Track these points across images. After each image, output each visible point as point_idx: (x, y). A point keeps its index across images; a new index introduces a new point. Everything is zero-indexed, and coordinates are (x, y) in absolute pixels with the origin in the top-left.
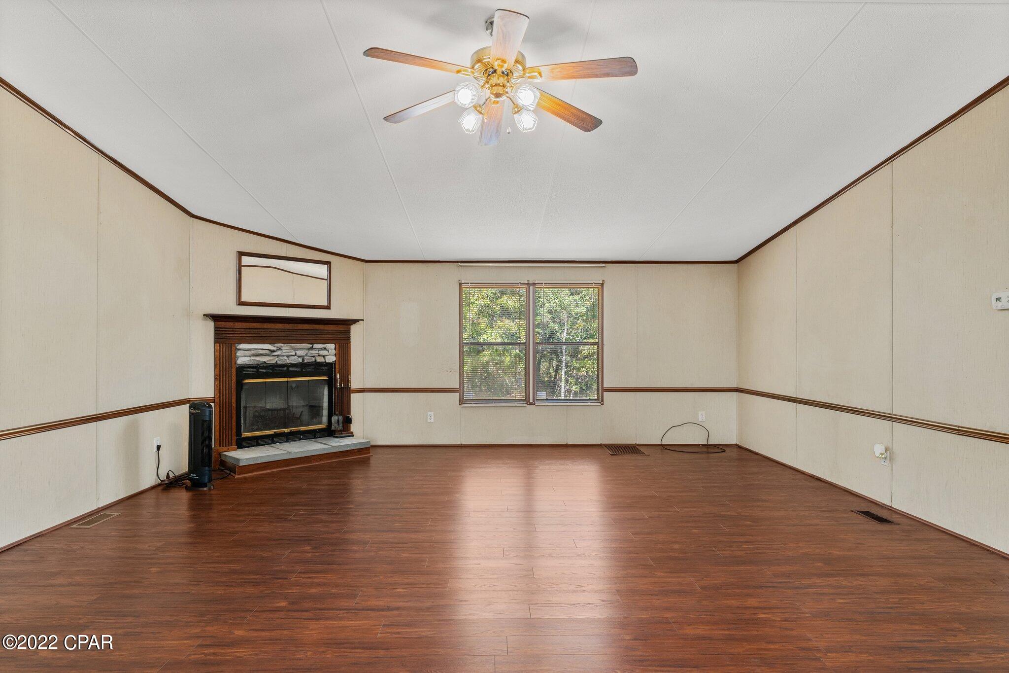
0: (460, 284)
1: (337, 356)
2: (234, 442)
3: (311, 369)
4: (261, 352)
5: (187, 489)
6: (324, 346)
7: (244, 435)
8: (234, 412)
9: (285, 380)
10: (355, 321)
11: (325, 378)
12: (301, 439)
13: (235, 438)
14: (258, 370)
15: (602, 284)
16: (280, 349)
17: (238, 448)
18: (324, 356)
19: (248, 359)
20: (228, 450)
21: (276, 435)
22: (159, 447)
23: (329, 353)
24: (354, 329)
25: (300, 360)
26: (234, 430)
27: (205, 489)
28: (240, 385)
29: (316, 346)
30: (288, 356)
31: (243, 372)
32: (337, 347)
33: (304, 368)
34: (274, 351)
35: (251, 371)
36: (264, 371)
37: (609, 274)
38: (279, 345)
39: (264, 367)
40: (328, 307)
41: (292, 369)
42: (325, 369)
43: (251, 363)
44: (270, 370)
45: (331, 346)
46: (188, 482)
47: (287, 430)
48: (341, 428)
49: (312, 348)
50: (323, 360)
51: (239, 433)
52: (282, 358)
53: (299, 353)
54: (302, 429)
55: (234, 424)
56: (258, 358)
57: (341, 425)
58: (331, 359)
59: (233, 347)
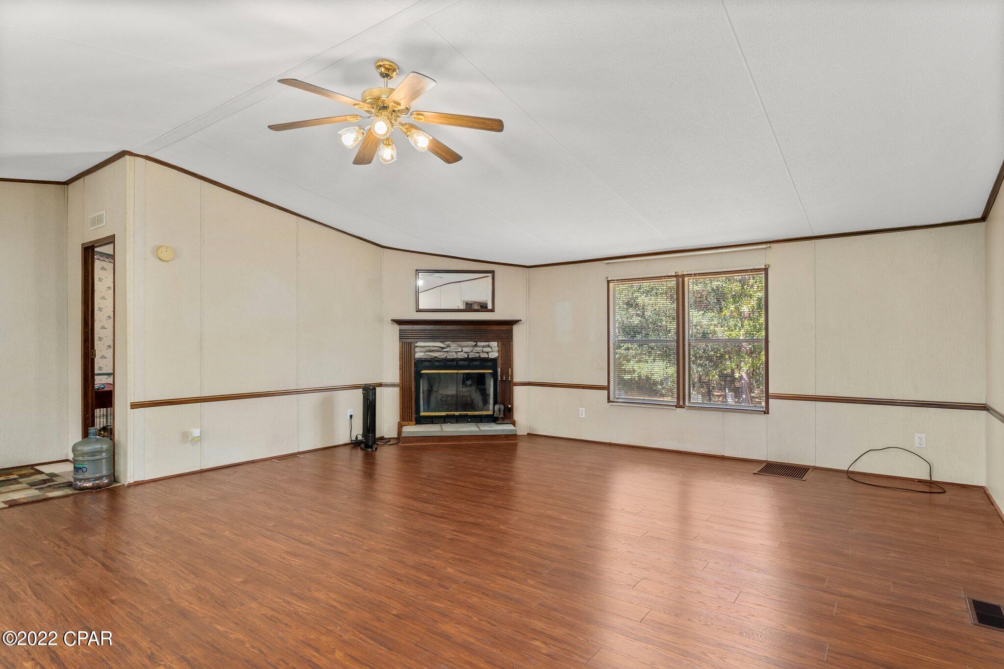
0: (608, 282)
1: (500, 353)
2: (414, 419)
3: (478, 363)
4: (433, 349)
5: (362, 449)
6: (487, 343)
7: (422, 414)
8: (414, 396)
9: (455, 371)
10: (516, 322)
11: (490, 371)
12: (469, 422)
13: (414, 416)
14: (432, 363)
15: (766, 270)
16: (448, 346)
17: (417, 424)
18: (488, 353)
19: (423, 354)
20: (408, 425)
21: (447, 416)
22: (351, 416)
23: (492, 350)
24: (516, 329)
25: (466, 356)
26: (414, 410)
27: (370, 450)
28: (418, 376)
29: (479, 344)
30: (456, 352)
31: (421, 363)
32: (500, 344)
33: (469, 362)
34: (443, 348)
35: (427, 364)
36: (438, 364)
37: (774, 257)
38: (447, 343)
39: (437, 361)
40: (492, 310)
41: (461, 363)
42: (490, 364)
43: (426, 357)
44: (442, 363)
45: (494, 344)
46: (363, 446)
47: (457, 413)
48: (502, 416)
49: (476, 345)
50: (487, 356)
51: (418, 411)
52: (451, 353)
53: (465, 349)
54: (469, 413)
55: (414, 404)
56: (431, 354)
57: (502, 413)
58: (494, 355)
59: (413, 345)
